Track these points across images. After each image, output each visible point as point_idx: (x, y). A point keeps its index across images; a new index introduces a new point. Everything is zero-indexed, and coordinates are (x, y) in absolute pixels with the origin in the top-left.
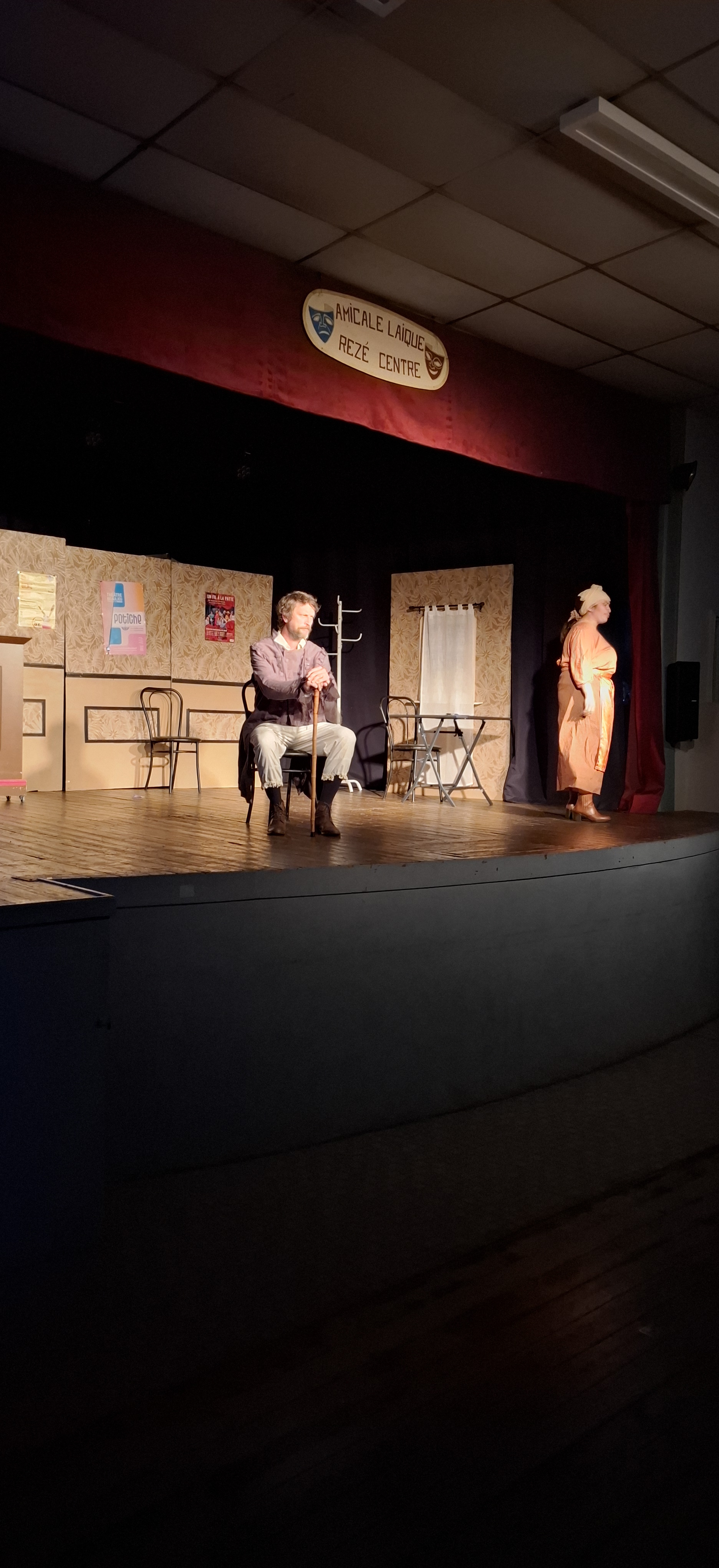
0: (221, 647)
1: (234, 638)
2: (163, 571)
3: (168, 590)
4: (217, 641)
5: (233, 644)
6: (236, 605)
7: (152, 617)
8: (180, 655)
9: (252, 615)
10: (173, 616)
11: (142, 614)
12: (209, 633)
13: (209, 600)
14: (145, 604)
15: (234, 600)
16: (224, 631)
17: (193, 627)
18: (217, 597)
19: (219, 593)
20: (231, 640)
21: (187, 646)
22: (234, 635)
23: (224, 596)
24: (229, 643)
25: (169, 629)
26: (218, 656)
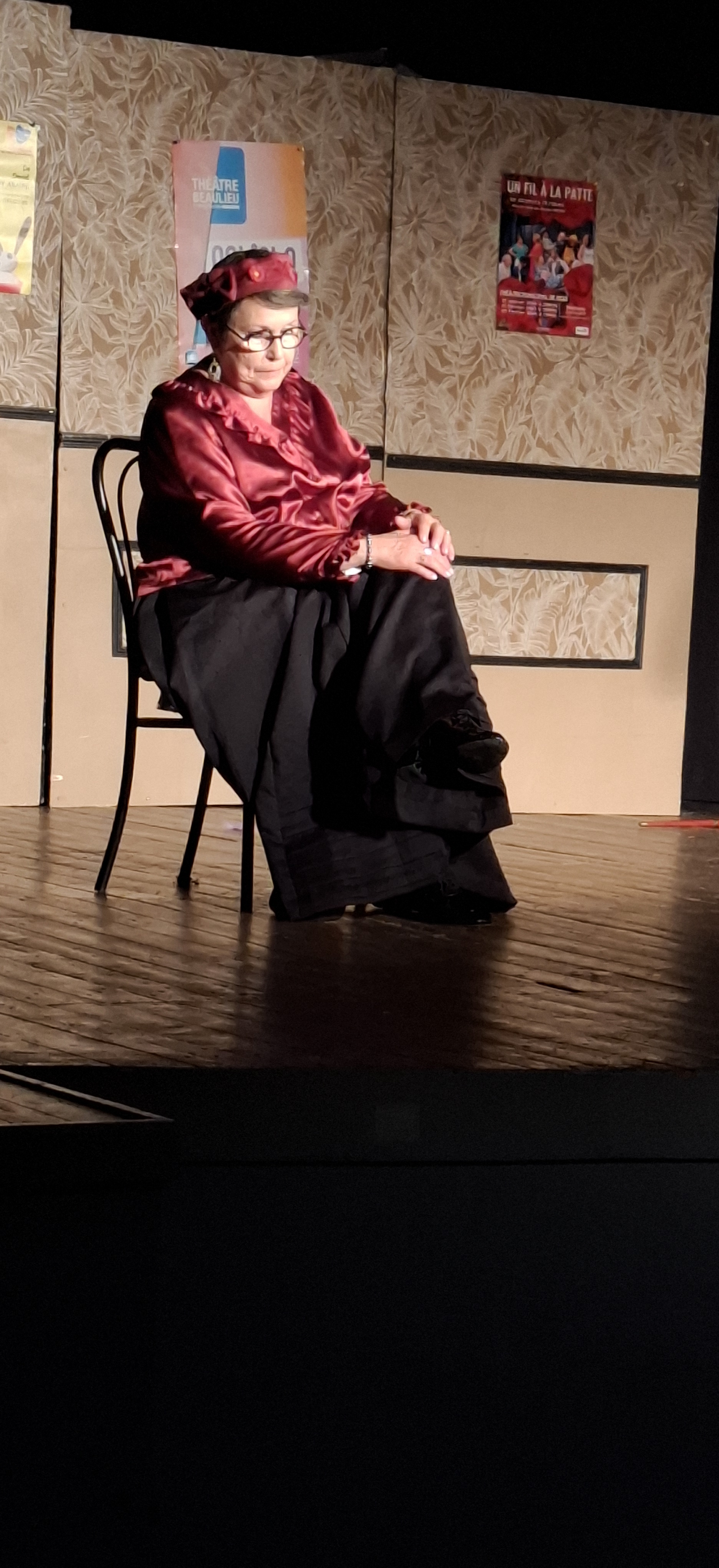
0: (546, 352)
1: (588, 324)
2: (370, 103)
3: (383, 167)
4: (533, 331)
5: (584, 343)
6: (599, 214)
7: (329, 254)
8: (413, 378)
9: (649, 248)
10: (396, 252)
11: (299, 245)
12: (509, 308)
13: (513, 200)
14: (309, 213)
15: (594, 196)
16: (560, 298)
17: (458, 288)
18: (539, 189)
19: (547, 174)
20: (580, 330)
21: (438, 350)
22: (589, 312)
23: (562, 183)
24: (574, 341)
25: (382, 292)
26: (537, 383)
